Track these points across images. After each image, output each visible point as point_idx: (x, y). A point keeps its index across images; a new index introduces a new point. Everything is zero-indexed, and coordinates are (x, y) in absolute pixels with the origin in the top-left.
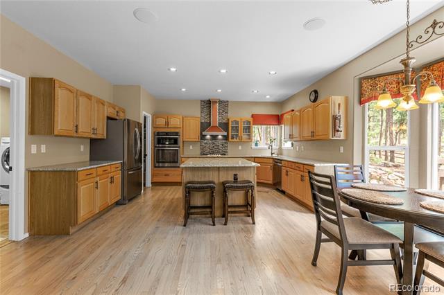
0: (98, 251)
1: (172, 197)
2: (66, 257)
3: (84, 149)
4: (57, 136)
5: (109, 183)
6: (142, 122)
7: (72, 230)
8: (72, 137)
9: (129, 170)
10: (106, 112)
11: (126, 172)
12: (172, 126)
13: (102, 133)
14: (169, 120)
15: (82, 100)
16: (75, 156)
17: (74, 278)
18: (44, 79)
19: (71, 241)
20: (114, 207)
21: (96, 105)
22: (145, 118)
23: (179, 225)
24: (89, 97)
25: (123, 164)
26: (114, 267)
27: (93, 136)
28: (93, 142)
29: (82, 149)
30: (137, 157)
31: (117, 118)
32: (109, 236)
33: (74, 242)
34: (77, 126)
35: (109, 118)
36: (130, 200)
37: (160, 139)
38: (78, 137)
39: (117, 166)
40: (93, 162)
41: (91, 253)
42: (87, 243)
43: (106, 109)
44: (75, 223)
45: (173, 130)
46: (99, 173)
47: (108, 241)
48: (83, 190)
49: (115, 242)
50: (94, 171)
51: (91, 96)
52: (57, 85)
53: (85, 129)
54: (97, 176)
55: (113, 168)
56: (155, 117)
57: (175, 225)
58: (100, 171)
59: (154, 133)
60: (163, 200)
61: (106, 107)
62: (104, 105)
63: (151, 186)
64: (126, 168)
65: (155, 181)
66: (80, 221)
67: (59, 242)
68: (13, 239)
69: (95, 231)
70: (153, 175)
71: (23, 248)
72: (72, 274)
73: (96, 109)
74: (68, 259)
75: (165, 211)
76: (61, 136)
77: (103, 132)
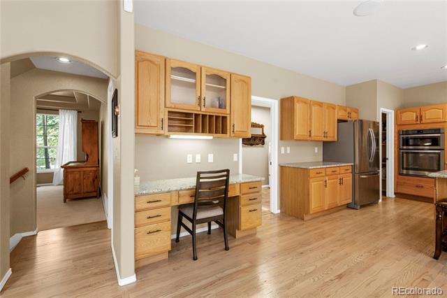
0: (322, 242)
1: (424, 216)
2: (300, 235)
3: (318, 151)
4: (296, 140)
5: (338, 185)
6: (380, 120)
7: (306, 218)
8: (306, 140)
9: (360, 173)
10: (336, 116)
11: (357, 176)
12: (429, 121)
13: (332, 136)
14: (423, 114)
15: (315, 108)
16: (310, 156)
17: (302, 253)
18: (288, 98)
19: (304, 226)
20: (345, 209)
21: (327, 111)
22: (384, 116)
23: (426, 254)
24: (320, 104)
25: (353, 167)
26: (334, 261)
27: (325, 139)
28: (326, 144)
29: (316, 151)
30: (371, 160)
31: (349, 119)
32: (334, 233)
33: (306, 227)
34: (310, 132)
35: (339, 121)
36: (362, 206)
37: (408, 140)
38: (311, 141)
39: (346, 168)
40: (325, 163)
41: (317, 241)
42: (316, 232)
43: (336, 113)
44: (307, 213)
45: (429, 127)
46: (327, 173)
47: (333, 237)
48: (314, 186)
49: (339, 240)
50: (323, 171)
51: (322, 103)
52: (296, 100)
53: (317, 134)
54: (326, 175)
55: (343, 169)
56: (399, 111)
57: (420, 251)
58: (329, 171)
59: (399, 132)
60: (409, 217)
61: (336, 110)
62: (334, 109)
63: (394, 196)
64: (357, 171)
65: (399, 191)
66: (311, 212)
67: (296, 223)
68: (272, 211)
69: (323, 224)
70: (397, 184)
71: (276, 219)
72: (301, 250)
73: (327, 114)
74: (300, 238)
75: (407, 231)
76: (300, 140)
77: (334, 134)
